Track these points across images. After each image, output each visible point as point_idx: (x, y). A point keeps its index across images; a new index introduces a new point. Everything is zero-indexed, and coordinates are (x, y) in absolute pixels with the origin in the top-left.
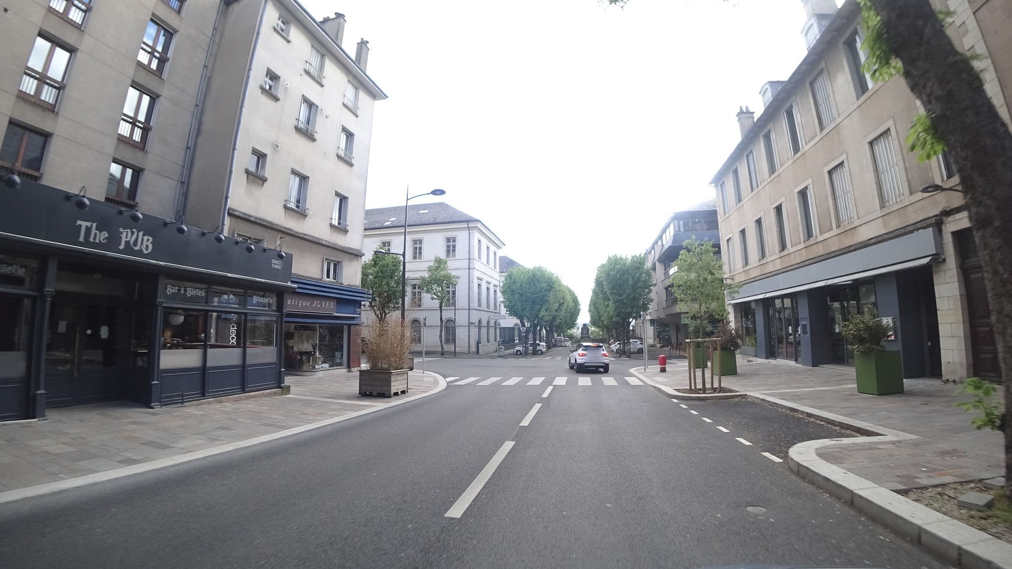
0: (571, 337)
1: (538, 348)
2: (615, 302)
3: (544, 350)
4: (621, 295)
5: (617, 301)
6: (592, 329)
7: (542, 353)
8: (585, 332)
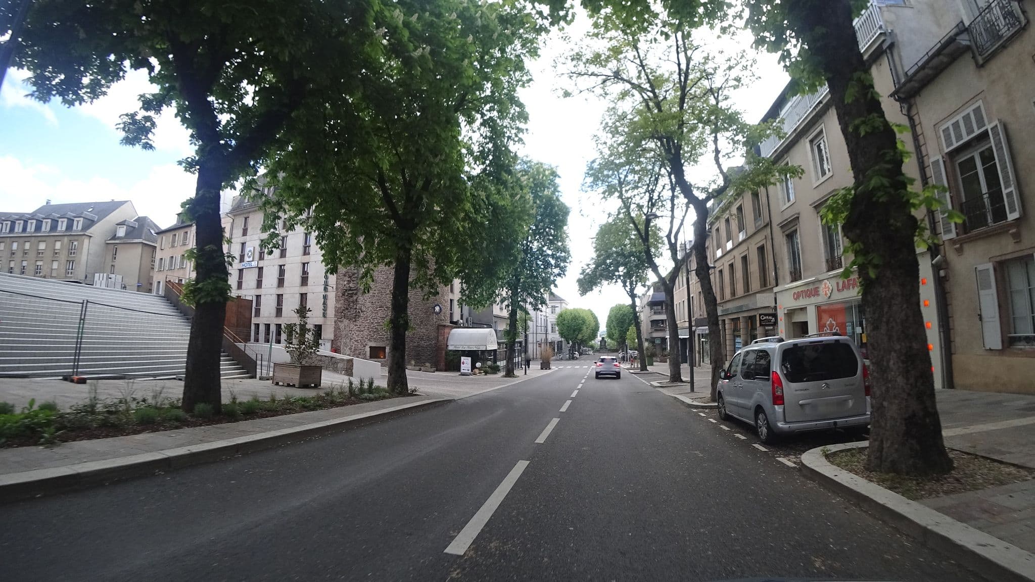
0: (592, 347)
1: (575, 355)
2: (619, 331)
3: (578, 357)
4: (622, 327)
5: (621, 330)
6: (608, 340)
7: (577, 359)
8: (603, 344)
